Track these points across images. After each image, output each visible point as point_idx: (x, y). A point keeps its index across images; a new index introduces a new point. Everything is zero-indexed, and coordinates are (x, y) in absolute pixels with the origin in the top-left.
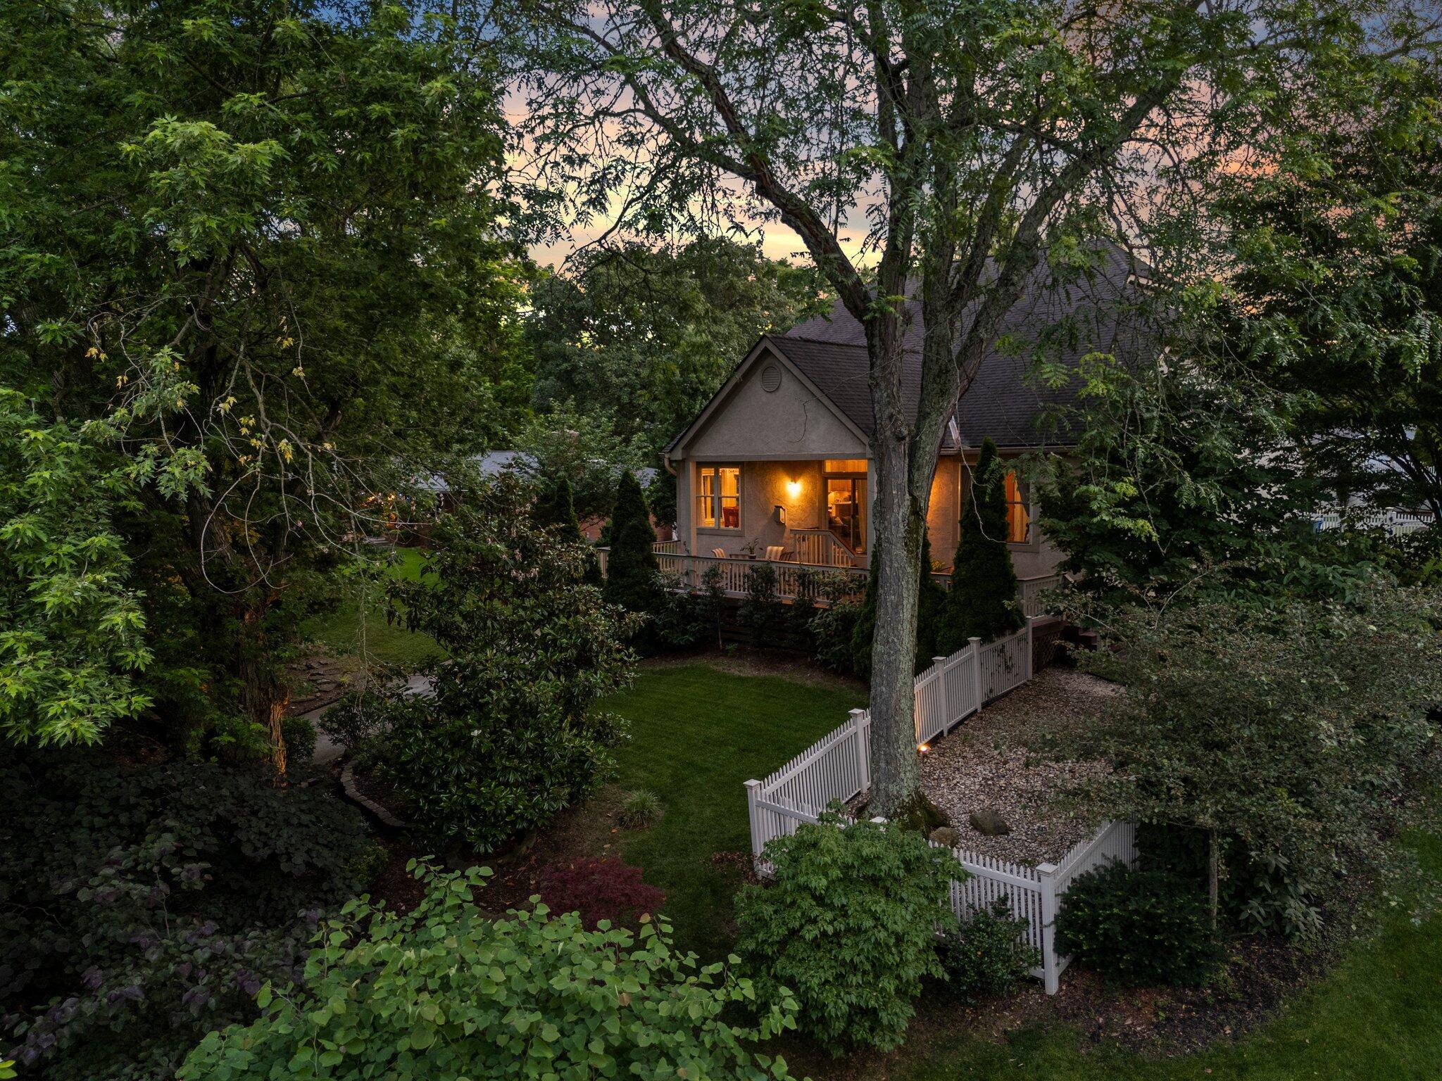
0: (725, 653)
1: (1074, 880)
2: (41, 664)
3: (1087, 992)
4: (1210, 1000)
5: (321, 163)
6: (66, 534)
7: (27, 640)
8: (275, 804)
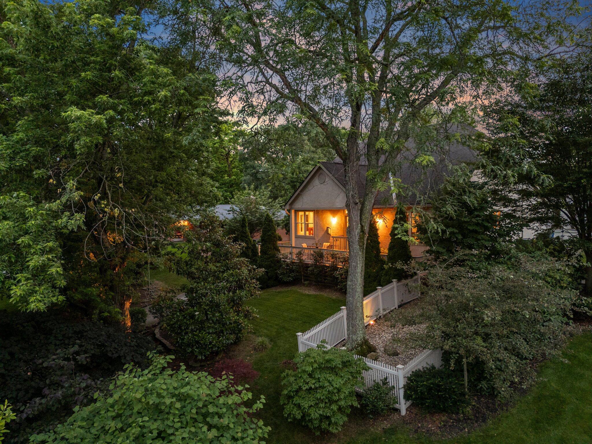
0: (304, 285)
1: (413, 372)
2: (29, 285)
3: (416, 415)
4: (462, 419)
5: (128, 117)
6: (40, 242)
7: (25, 277)
8: (122, 338)
